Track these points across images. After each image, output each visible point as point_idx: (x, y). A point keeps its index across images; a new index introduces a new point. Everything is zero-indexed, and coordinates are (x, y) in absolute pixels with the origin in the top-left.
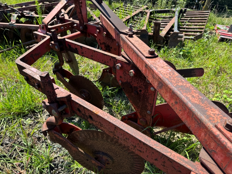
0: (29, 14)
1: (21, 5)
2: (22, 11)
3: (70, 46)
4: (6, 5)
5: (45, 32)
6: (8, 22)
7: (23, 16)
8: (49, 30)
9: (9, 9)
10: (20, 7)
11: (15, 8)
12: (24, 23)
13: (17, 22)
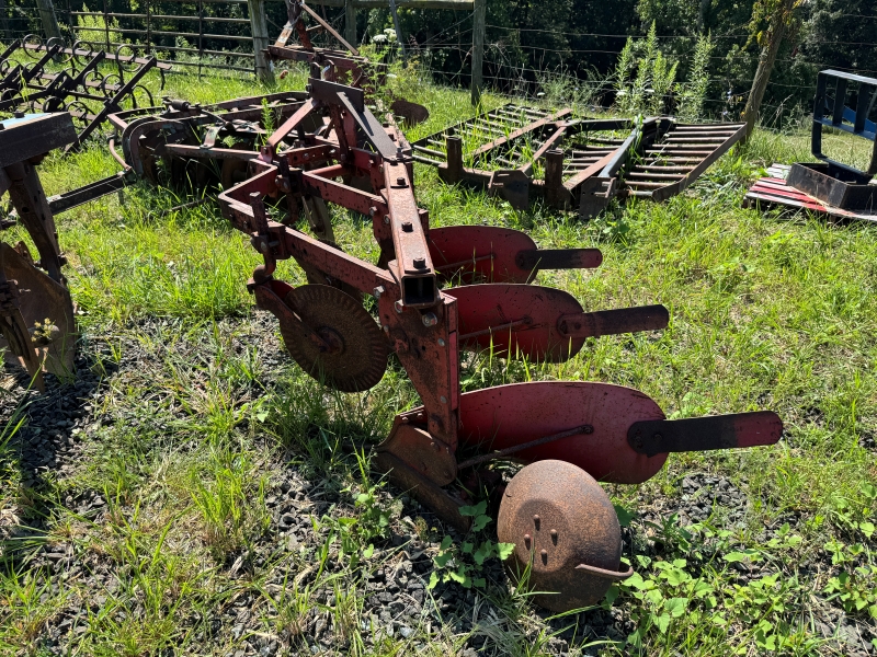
0: (245, 128)
1: (228, 106)
2: (231, 120)
3: (308, 184)
4: (197, 106)
5: (270, 160)
6: (198, 144)
7: (230, 131)
8: (275, 157)
9: (202, 116)
10: (226, 112)
11: (215, 114)
12: (232, 148)
13: (218, 144)
